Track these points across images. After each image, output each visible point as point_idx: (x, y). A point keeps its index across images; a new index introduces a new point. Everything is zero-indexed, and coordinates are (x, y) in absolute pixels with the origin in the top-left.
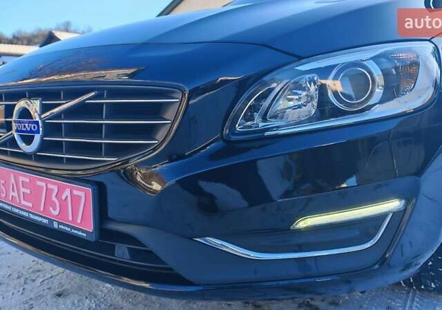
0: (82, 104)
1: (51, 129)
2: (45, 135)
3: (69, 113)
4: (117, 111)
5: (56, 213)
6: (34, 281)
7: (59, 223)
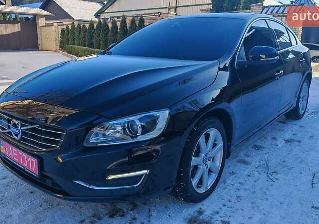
0: (35, 128)
1: (24, 133)
2: (22, 135)
3: (31, 130)
4: (46, 133)
5: (26, 165)
6: (22, 185)
7: (27, 169)
